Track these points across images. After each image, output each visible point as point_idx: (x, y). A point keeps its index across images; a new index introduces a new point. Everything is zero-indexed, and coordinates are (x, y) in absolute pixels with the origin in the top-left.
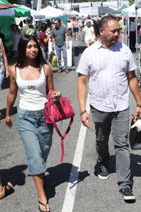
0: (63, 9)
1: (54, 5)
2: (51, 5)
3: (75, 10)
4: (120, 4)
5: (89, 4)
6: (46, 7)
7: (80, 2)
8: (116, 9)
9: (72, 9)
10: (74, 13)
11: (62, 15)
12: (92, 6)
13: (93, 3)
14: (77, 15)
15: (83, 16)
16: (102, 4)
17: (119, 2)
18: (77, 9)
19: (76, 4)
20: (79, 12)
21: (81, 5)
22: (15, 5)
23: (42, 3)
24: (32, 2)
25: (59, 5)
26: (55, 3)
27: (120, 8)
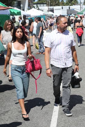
0: (43, 11)
1: (37, 8)
2: (34, 8)
3: (51, 11)
4: (82, 8)
5: (60, 7)
6: (31, 9)
7: (55, 6)
8: (79, 11)
9: (49, 10)
10: (51, 13)
11: (42, 14)
12: (62, 9)
13: (63, 7)
14: (53, 15)
15: (56, 16)
16: (69, 7)
17: (81, 6)
18: (52, 11)
19: (52, 7)
20: (53, 12)
21: (55, 8)
22: (10, 7)
23: (28, 6)
24: (22, 5)
25: (40, 8)
26: (37, 6)
27: (82, 10)
